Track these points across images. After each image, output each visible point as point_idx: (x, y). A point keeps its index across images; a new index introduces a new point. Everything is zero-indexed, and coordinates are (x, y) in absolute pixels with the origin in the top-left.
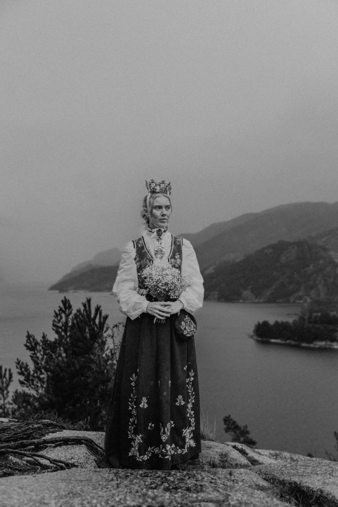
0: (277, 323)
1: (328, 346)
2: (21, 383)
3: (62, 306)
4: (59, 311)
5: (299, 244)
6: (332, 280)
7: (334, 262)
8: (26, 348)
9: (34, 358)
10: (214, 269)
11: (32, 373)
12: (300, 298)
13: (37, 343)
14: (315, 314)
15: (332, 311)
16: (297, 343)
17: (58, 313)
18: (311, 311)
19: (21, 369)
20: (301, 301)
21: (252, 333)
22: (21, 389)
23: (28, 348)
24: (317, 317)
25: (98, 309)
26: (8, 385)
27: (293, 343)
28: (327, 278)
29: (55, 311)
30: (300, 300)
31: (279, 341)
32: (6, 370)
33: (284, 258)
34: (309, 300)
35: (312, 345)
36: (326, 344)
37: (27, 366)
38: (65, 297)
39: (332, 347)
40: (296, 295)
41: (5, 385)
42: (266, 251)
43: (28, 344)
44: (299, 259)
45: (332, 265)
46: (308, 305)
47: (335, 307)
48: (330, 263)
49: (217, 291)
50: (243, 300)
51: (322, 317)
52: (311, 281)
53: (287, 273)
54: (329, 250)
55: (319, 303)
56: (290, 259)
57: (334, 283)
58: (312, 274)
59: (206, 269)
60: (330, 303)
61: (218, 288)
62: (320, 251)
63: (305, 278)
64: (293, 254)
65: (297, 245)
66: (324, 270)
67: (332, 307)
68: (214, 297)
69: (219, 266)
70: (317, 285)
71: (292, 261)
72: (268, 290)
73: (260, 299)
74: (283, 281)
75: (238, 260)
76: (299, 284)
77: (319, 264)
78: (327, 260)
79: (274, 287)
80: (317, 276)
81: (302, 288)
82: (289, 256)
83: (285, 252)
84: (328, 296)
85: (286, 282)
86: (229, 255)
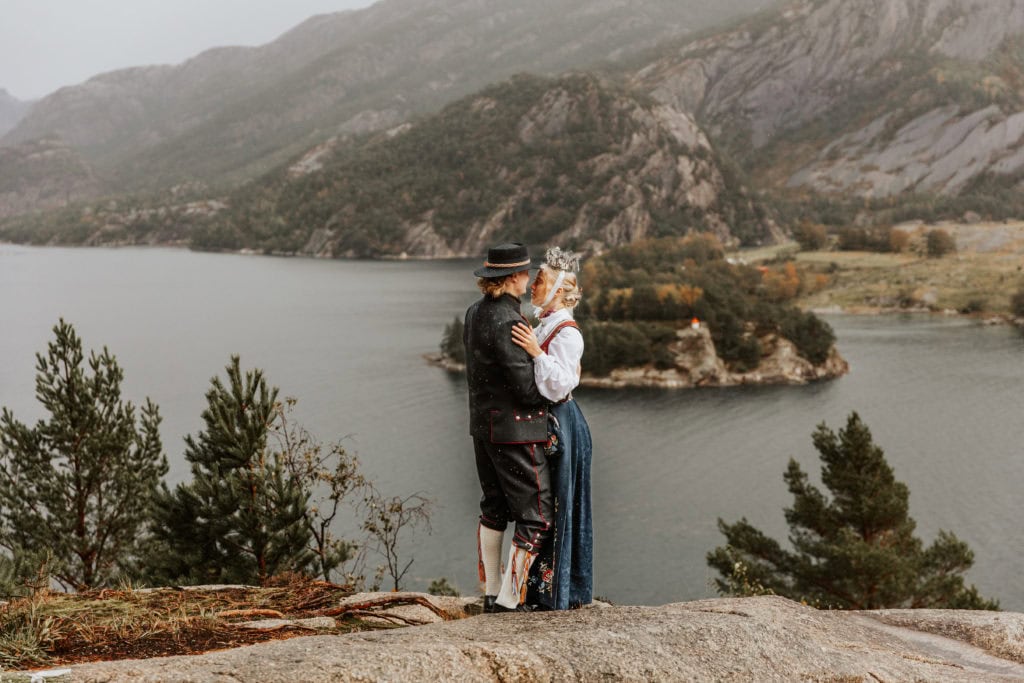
1: (649, 382)
3: (55, 341)
5: (575, 86)
6: (664, 193)
7: (673, 141)
10: (319, 160)
14: (615, 293)
15: (662, 282)
18: (606, 284)
21: (437, 352)
24: (621, 298)
25: (256, 379)
28: (651, 188)
29: (37, 355)
33: (530, 125)
34: (599, 252)
35: (606, 381)
36: (645, 377)
38: (61, 321)
39: (662, 384)
42: (477, 104)
44: (573, 129)
45: (667, 147)
46: (597, 266)
47: (672, 270)
48: (661, 143)
49: (331, 228)
50: (411, 253)
51: (636, 298)
52: (606, 194)
53: (540, 170)
54: (659, 104)
55: (627, 260)
56: (548, 130)
57: (670, 201)
58: (611, 173)
59: (295, 159)
60: (660, 258)
61: (334, 219)
62: (633, 108)
63: (590, 188)
64: (557, 116)
65: (567, 88)
66: (644, 164)
67: (664, 270)
68: (323, 246)
69: (337, 153)
70: (622, 208)
71: (554, 137)
72: (483, 223)
73: (460, 248)
74: (525, 194)
75: (393, 133)
76: (573, 203)
77: (628, 145)
78: (653, 135)
79: (501, 214)
80: (625, 179)
81: (582, 215)
82: (546, 123)
83: (534, 110)
84: (652, 240)
85: (535, 198)
86: (366, 117)
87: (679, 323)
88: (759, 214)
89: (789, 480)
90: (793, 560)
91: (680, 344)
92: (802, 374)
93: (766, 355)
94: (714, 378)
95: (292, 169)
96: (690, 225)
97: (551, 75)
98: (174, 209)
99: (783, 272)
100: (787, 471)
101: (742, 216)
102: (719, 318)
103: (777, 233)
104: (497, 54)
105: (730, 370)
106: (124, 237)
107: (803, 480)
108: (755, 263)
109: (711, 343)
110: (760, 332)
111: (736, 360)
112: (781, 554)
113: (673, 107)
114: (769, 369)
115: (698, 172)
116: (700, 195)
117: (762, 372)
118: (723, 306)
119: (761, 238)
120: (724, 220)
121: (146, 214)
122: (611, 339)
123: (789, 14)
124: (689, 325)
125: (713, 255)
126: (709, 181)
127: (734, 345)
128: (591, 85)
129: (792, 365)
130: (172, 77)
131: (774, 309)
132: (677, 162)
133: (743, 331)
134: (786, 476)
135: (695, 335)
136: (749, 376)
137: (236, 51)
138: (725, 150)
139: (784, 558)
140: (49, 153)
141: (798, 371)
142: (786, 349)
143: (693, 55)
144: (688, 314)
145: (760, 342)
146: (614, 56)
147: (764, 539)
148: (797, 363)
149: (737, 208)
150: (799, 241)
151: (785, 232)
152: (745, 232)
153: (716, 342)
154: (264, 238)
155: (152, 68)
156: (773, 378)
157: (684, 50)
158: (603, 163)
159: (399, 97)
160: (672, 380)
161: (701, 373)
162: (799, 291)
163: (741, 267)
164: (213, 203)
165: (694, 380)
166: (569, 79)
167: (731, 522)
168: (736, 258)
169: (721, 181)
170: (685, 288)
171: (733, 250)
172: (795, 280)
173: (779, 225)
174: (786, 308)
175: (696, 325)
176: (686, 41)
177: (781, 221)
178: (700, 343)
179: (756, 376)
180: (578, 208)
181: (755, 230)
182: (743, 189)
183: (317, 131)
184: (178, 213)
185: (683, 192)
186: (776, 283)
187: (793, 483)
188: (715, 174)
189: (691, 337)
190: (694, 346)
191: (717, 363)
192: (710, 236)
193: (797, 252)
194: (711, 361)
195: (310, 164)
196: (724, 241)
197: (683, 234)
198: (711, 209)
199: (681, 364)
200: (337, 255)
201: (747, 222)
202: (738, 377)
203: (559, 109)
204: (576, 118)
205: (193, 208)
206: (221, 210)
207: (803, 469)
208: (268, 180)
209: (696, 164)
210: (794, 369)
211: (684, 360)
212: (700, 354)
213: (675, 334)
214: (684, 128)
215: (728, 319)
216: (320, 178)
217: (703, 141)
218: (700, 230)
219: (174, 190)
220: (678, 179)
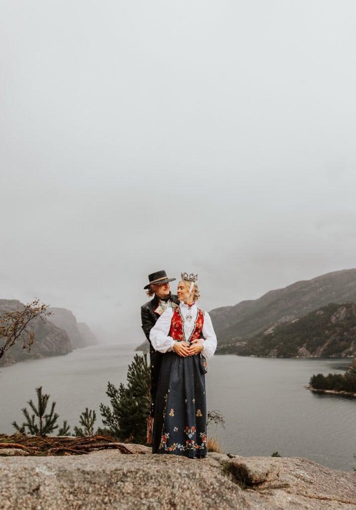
0: (330, 375)
2: (104, 422)
3: (134, 362)
4: (132, 365)
5: (348, 306)
8: (107, 395)
9: (114, 403)
10: (273, 330)
11: (112, 414)
12: (351, 354)
13: (116, 391)
16: (349, 393)
17: (131, 367)
19: (104, 411)
20: (352, 356)
21: (308, 385)
22: (103, 427)
23: (109, 395)
26: (92, 423)
27: (346, 393)
29: (129, 366)
30: (350, 355)
31: (333, 392)
32: (91, 411)
33: (334, 318)
37: (109, 409)
38: (137, 355)
40: (346, 351)
41: (90, 423)
42: (318, 313)
43: (109, 392)
44: (347, 318)
49: (276, 349)
50: (300, 356)
53: (338, 331)
56: (340, 319)
59: (265, 330)
61: (277, 346)
64: (343, 315)
65: (345, 307)
68: (274, 354)
69: (277, 327)
71: (342, 321)
72: (321, 347)
73: (315, 355)
74: (334, 338)
75: (293, 322)
76: (349, 341)
79: (327, 344)
81: (352, 344)
82: (339, 317)
83: (335, 313)
85: (337, 339)
86: (286, 318)
95: (265, 333)
97: (341, 303)
98: (233, 344)
104: (323, 298)
121: (225, 346)
128: (353, 305)
130: (232, 309)
137: (249, 302)
154: (258, 352)
155: (227, 307)
159: (295, 312)
164: (243, 343)
166: (346, 304)
180: (351, 342)
183: (272, 322)
184: (234, 346)
195: (270, 331)
200: (278, 356)
203: (343, 312)
204: (349, 315)
205: (238, 344)
206: (245, 344)
208: (258, 336)
216: (273, 335)
219: (233, 339)
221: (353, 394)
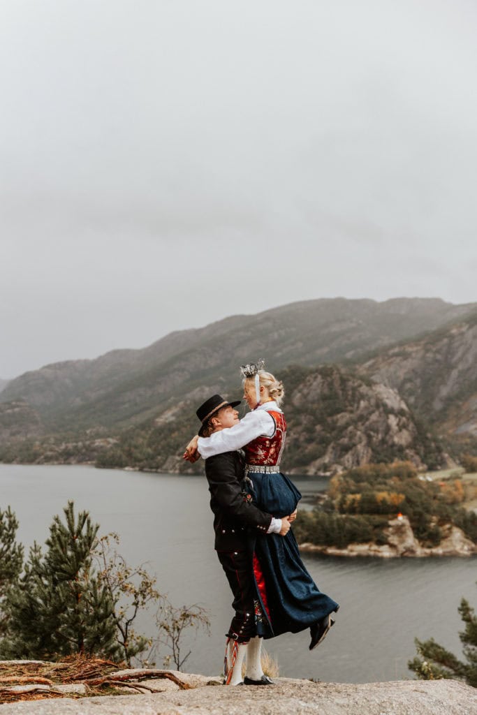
1: (372, 553)
5: (325, 373)
6: (380, 436)
7: (385, 406)
10: (173, 415)
12: (326, 467)
15: (379, 490)
16: (319, 548)
18: (345, 491)
20: (328, 474)
24: (354, 500)
25: (84, 517)
27: (313, 547)
28: (372, 433)
30: (325, 471)
33: (299, 395)
34: (340, 472)
35: (345, 552)
36: (369, 550)
39: (380, 555)
40: (318, 462)
44: (324, 398)
45: (381, 409)
46: (339, 480)
47: (385, 484)
48: (377, 406)
51: (363, 501)
52: (344, 437)
53: (305, 422)
54: (375, 383)
55: (357, 477)
56: (310, 398)
57: (383, 441)
58: (347, 425)
59: (159, 414)
60: (378, 476)
62: (360, 386)
63: (334, 433)
64: (315, 390)
65: (321, 373)
66: (367, 419)
67: (380, 483)
68: (174, 466)
69: (184, 410)
70: (355, 445)
71: (313, 402)
74: (296, 436)
76: (324, 442)
77: (358, 408)
78: (373, 401)
80: (356, 428)
81: (330, 449)
82: (308, 394)
83: (301, 386)
84: (372, 465)
85: (302, 439)
86: (202, 390)
87: (390, 516)
88: (439, 450)
89: (462, 612)
90: (466, 668)
91: (391, 529)
92: (469, 550)
93: (445, 537)
94: (413, 552)
95: (157, 420)
96: (396, 456)
97: (312, 367)
98: (88, 443)
99: (454, 485)
100: (460, 606)
101: (428, 451)
102: (415, 514)
103: (450, 462)
104: (279, 354)
105: (423, 546)
106: (57, 459)
107: (471, 613)
108: (437, 480)
109: (410, 529)
110: (442, 522)
111: (426, 540)
112: (457, 663)
113: (385, 385)
114: (447, 546)
115: (401, 424)
116: (402, 438)
117: (442, 548)
118: (418, 506)
119: (440, 465)
120: (417, 453)
121: (70, 446)
122: (348, 525)
123: (454, 331)
124: (396, 517)
125: (411, 475)
126: (407, 430)
127: (425, 530)
128: (335, 372)
129: (462, 544)
130: (90, 366)
131: (449, 509)
132: (388, 418)
133: (430, 521)
134: (460, 610)
135: (400, 524)
136: (435, 550)
137: (126, 353)
138: (417, 411)
139: (459, 666)
140: (17, 410)
141: (466, 548)
142: (457, 534)
143: (397, 355)
144: (395, 511)
145: (441, 529)
146: (349, 355)
147: (446, 652)
148: (464, 542)
149: (426, 447)
150: (464, 467)
151: (455, 461)
152: (430, 461)
153: (413, 529)
154: (140, 461)
155: (78, 361)
156: (450, 552)
157: (391, 352)
158: (342, 418)
159: (221, 378)
160: (386, 552)
161: (405, 548)
162: (464, 499)
163: (428, 482)
164: (111, 440)
165: (400, 552)
166: (323, 368)
167: (423, 641)
168: (424, 477)
169: (415, 430)
170: (393, 495)
171: (424, 472)
172: (462, 491)
173: (451, 457)
174: (457, 508)
175: (401, 518)
176: (392, 346)
177: (453, 455)
178: (403, 528)
179: (439, 551)
180: (328, 444)
181: (436, 460)
182: (429, 435)
183: (172, 398)
184: (89, 446)
185: (392, 437)
186: (449, 493)
187: (464, 615)
188: (411, 425)
189: (397, 526)
190: (399, 530)
191: (414, 542)
192: (408, 463)
193: (462, 474)
194: (410, 540)
195: (168, 417)
196: (417, 466)
197: (392, 461)
198: (409, 447)
199: (392, 542)
200: (183, 473)
201: (432, 455)
202: (428, 551)
204: (326, 391)
205: (98, 443)
206: (115, 444)
207: (470, 605)
208: (143, 427)
209: (400, 420)
210: (463, 546)
211: (394, 539)
212: (404, 536)
213: (387, 523)
214: (392, 399)
215: (421, 515)
216: (174, 426)
217: (404, 406)
218: (402, 460)
219: (88, 432)
220: (388, 428)
221: (325, 550)
